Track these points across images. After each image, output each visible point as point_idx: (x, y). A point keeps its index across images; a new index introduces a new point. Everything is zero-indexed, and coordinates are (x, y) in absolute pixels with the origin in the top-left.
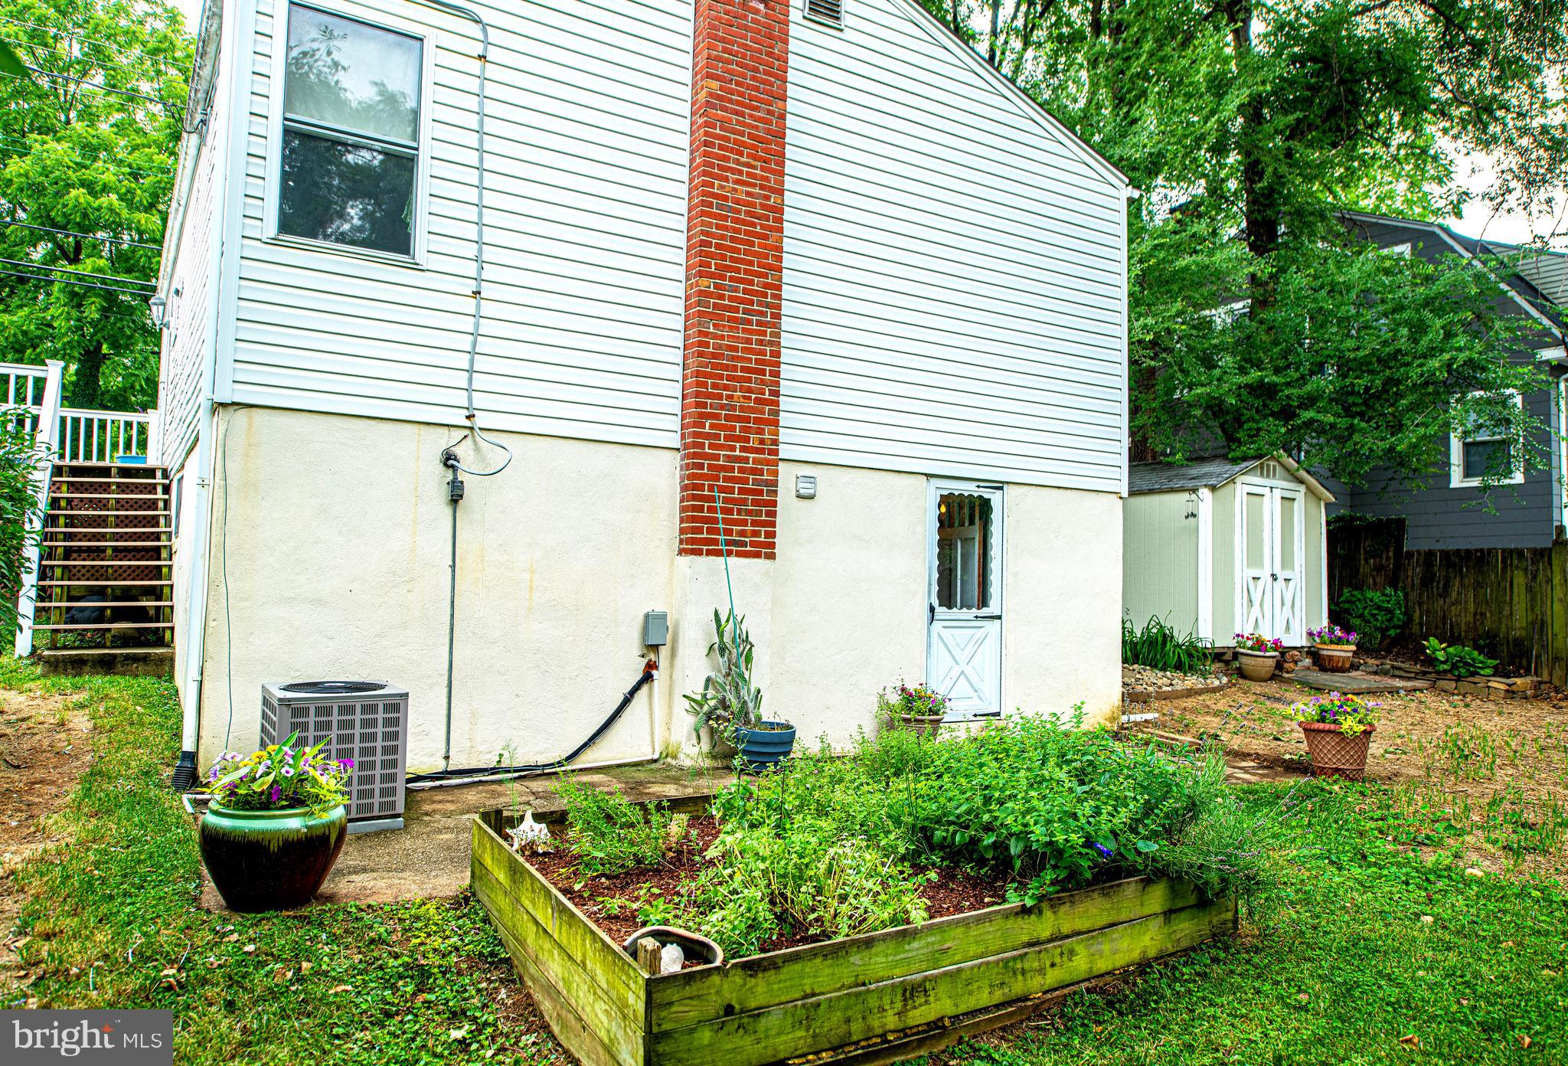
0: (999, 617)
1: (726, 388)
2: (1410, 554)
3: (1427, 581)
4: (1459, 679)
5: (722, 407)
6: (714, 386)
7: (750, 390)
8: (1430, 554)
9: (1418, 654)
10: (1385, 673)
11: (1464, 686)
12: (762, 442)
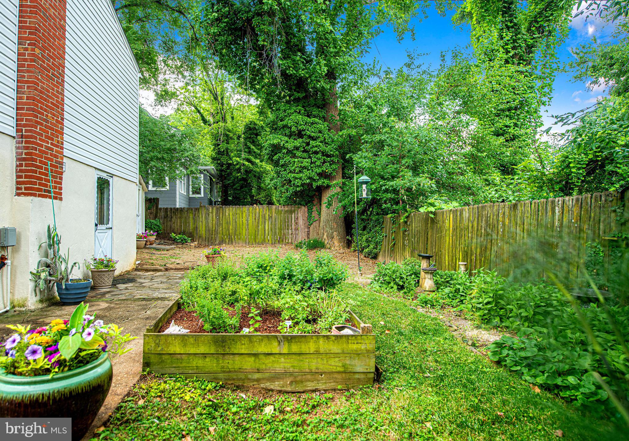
0: (111, 228)
1: (46, 111)
2: (161, 209)
3: (166, 217)
4: (183, 244)
5: (44, 120)
6: (41, 108)
7: (54, 115)
8: (167, 209)
9: (170, 239)
10: (162, 244)
11: (184, 246)
12: (58, 142)
